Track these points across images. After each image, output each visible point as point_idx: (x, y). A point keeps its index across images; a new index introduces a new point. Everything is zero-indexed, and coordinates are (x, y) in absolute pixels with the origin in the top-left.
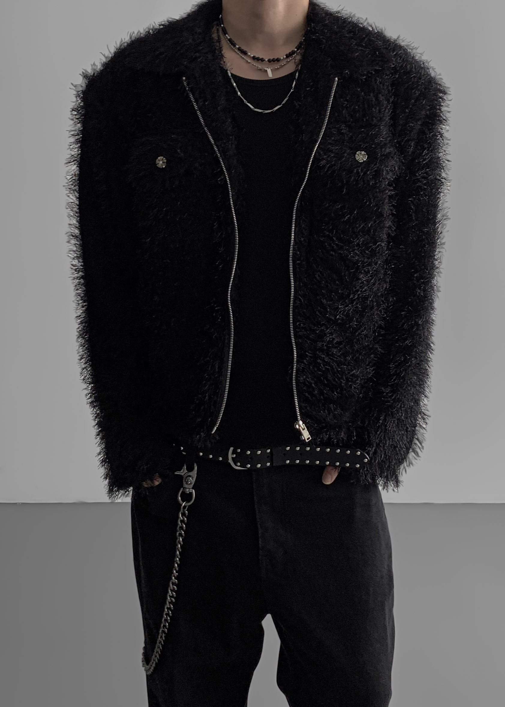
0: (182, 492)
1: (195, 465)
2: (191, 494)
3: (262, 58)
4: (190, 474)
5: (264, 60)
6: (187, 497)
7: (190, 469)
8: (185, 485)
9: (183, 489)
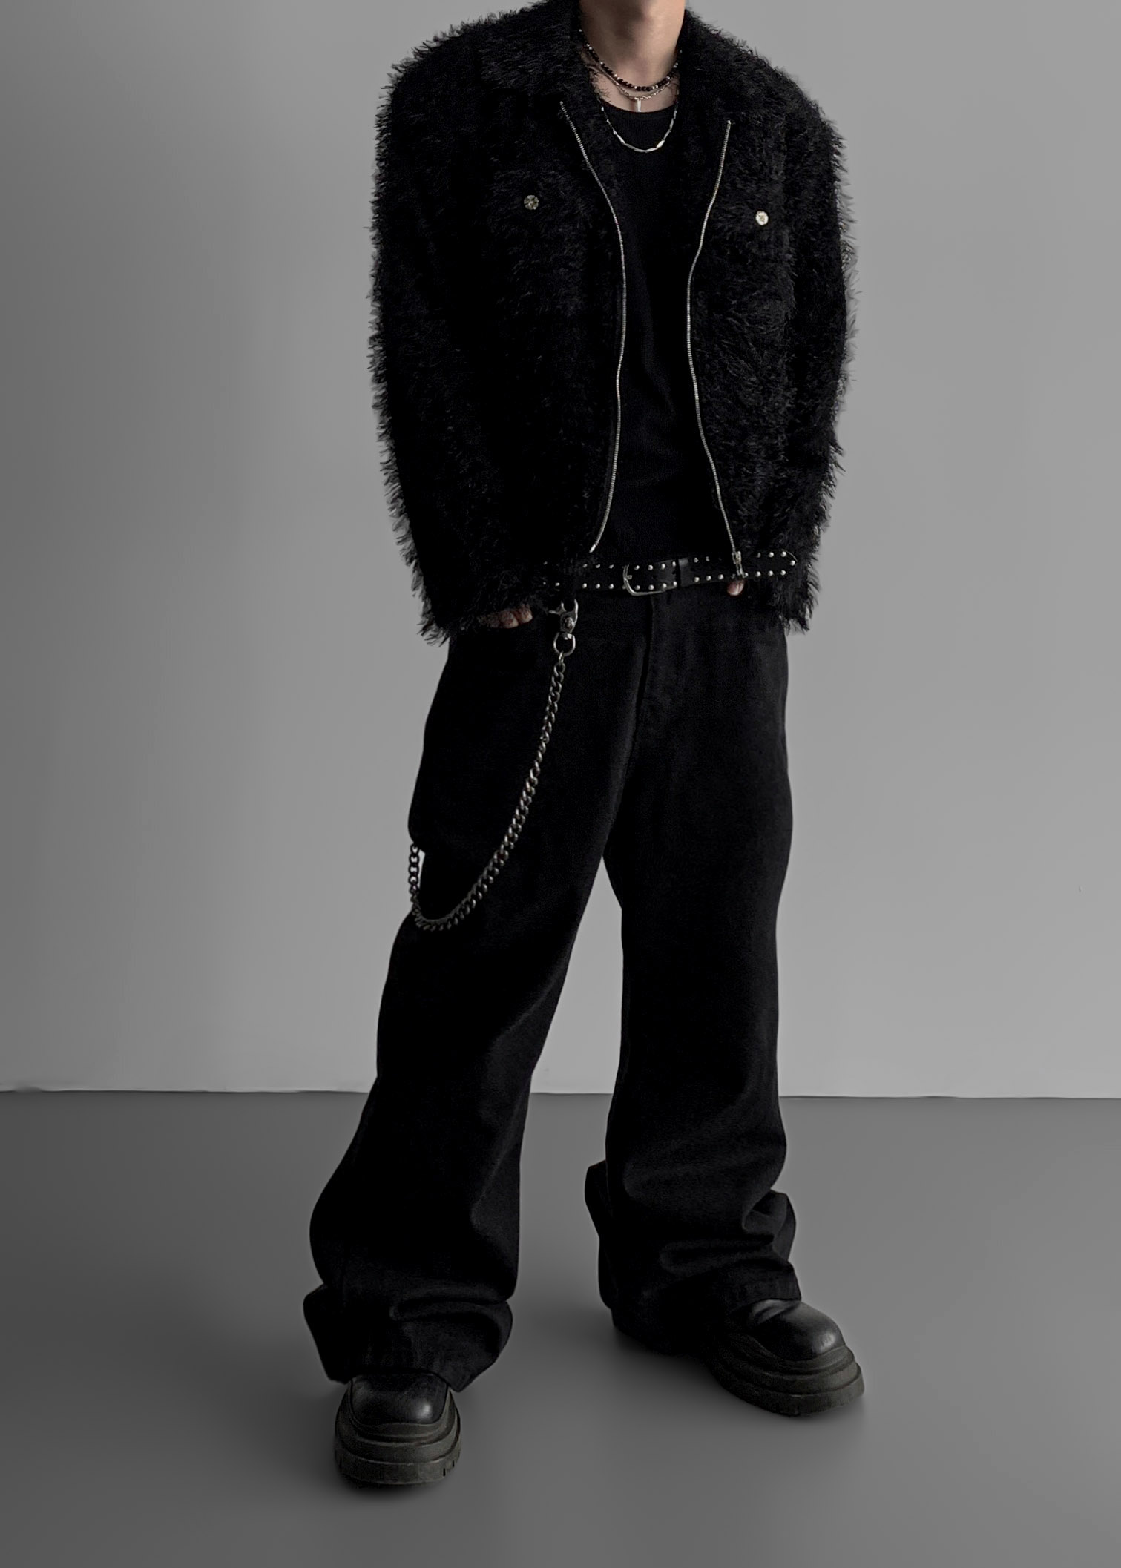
0: (559, 637)
1: (576, 602)
2: (571, 640)
3: (631, 85)
4: (568, 613)
5: (633, 87)
6: (565, 645)
7: (570, 607)
8: (562, 629)
9: (560, 634)
